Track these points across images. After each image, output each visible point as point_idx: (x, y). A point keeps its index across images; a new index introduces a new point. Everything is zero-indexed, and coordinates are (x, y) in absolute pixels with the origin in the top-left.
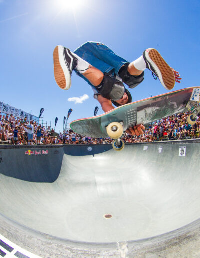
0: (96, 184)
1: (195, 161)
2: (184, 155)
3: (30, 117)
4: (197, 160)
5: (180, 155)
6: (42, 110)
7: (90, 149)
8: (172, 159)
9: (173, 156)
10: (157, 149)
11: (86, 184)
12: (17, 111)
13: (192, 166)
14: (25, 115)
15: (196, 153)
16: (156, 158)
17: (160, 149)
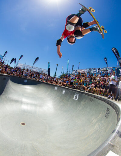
1: (82, 105)
2: (77, 100)
4: (83, 105)
5: (74, 99)
6: (6, 52)
8: (69, 99)
9: (70, 98)
10: (62, 91)
13: (80, 108)
15: (84, 101)
17: (64, 91)
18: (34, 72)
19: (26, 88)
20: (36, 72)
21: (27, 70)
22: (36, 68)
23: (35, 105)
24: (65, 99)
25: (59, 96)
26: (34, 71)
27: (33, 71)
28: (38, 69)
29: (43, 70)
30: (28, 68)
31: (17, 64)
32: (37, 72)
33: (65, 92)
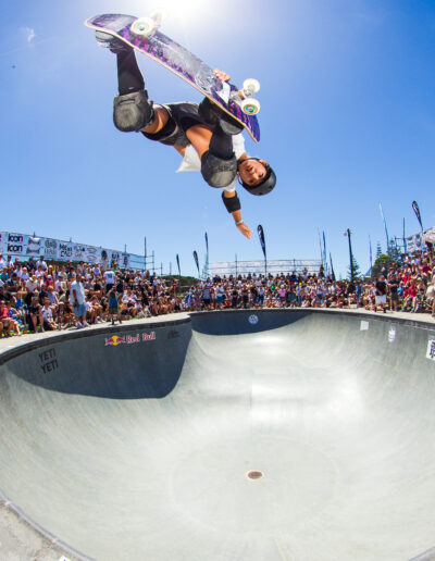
0: (250, 401)
3: (121, 257)
5: (428, 356)
7: (253, 319)
8: (412, 360)
9: (415, 354)
10: (385, 332)
11: (230, 400)
12: (92, 250)
14: (109, 255)
16: (383, 351)
17: (392, 333)
18: (278, 278)
19: (259, 345)
20: (283, 276)
21: (249, 278)
22: (281, 263)
23: (300, 402)
24: (398, 362)
25: (379, 353)
26: (274, 275)
27: (270, 277)
28: (285, 263)
29: (304, 263)
30: (248, 270)
31: (206, 268)
32: (285, 274)
33: (397, 333)
